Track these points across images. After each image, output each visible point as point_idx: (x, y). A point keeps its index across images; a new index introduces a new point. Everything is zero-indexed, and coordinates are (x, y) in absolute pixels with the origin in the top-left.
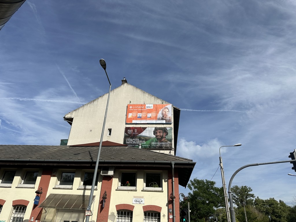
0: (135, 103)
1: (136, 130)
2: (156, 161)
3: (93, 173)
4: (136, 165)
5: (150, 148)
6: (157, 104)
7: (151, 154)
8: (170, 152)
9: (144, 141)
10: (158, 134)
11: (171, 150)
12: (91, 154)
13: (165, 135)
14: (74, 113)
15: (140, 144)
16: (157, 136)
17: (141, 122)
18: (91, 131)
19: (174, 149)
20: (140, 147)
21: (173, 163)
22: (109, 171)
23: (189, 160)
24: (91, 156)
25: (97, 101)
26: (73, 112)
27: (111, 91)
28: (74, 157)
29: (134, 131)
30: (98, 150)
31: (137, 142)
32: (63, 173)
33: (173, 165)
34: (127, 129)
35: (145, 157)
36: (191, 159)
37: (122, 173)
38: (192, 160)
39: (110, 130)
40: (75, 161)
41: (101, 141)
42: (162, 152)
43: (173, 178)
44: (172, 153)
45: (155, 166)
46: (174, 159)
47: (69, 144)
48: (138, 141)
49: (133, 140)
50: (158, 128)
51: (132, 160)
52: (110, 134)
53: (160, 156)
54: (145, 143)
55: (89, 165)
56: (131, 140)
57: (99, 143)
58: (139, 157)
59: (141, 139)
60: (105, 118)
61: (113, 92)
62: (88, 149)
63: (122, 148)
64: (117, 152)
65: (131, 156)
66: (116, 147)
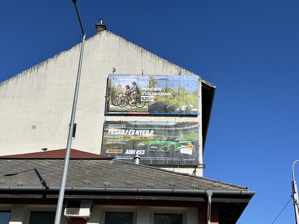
2: (176, 190)
3: (54, 213)
4: (137, 198)
7: (163, 175)
8: (195, 171)
11: (196, 167)
12: (41, 175)
15: (137, 156)
19: (201, 166)
20: (137, 162)
22: (81, 209)
23: (241, 188)
28: (8, 181)
33: (210, 199)
35: (152, 181)
38: (247, 188)
40: (12, 188)
45: (173, 198)
52: (74, 135)
55: (40, 196)
62: (33, 165)
63: (103, 163)
64: (92, 170)
65: (124, 179)
66: (90, 162)
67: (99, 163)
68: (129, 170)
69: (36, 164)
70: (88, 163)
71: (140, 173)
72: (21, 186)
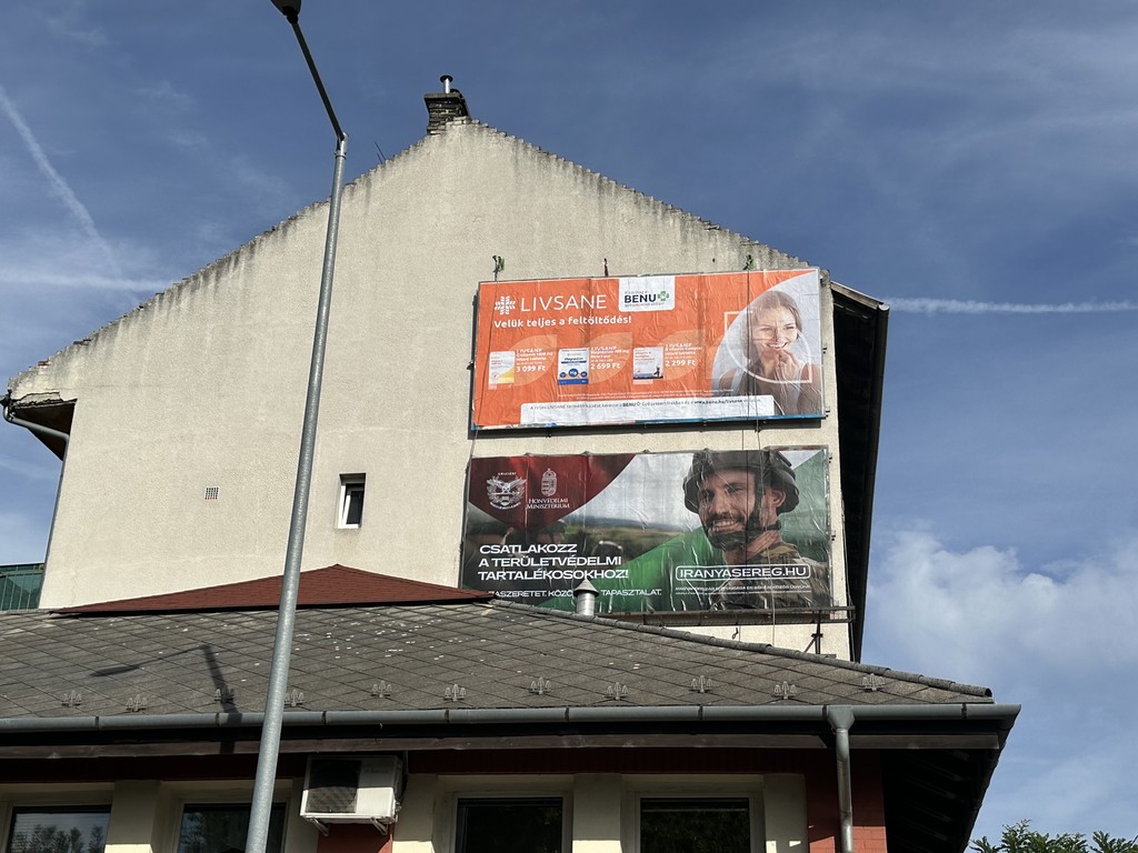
0: (535, 272)
1: (554, 477)
2: (712, 709)
3: (245, 810)
4: (565, 742)
5: (665, 609)
6: (705, 268)
7: (673, 652)
8: (817, 636)
9: (617, 560)
10: (723, 503)
11: (820, 618)
12: (224, 671)
13: (772, 512)
14: (77, 363)
15: (587, 585)
16: (710, 520)
17: (585, 414)
18: (212, 493)
19: (843, 615)
20: (587, 606)
21: (843, 716)
22: (360, 791)
23: (965, 691)
24: (219, 680)
25: (243, 264)
26: (65, 355)
27: (349, 182)
28: (97, 697)
29: (535, 489)
30: (275, 633)
31: (566, 567)
32: (20, 817)
33: (843, 737)
34: (481, 472)
35: (626, 676)
36: (982, 685)
37: (461, 802)
38: (988, 693)
39: (355, 486)
40: (105, 719)
41: (293, 572)
42: (753, 634)
43: (849, 830)
44: (836, 640)
45: (702, 741)
47: (52, 598)
48: (569, 561)
49: (532, 555)
50: (715, 454)
52: (355, 516)
53: (738, 670)
54: (622, 574)
55: (212, 749)
56: (518, 555)
57: (277, 583)
58: (582, 678)
59: (592, 542)
60: (313, 394)
61: (361, 192)
62: (199, 632)
63: (454, 617)
64: (411, 644)
65: (523, 674)
66: (409, 614)
67: (439, 617)
68: (547, 637)
69: (209, 629)
70: (398, 619)
71: (587, 648)
72: (141, 712)
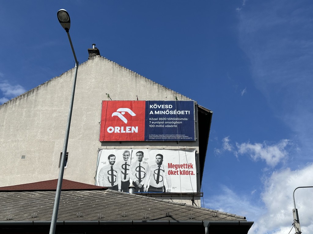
6: (164, 99)
11: (194, 195)
18: (23, 157)
21: (206, 223)
23: (239, 218)
25: (35, 93)
33: (206, 229)
35: (147, 212)
38: (245, 218)
46: (207, 217)
51: (122, 218)
53: (178, 210)
58: (135, 212)
61: (69, 74)
62: (23, 197)
63: (96, 194)
64: (85, 202)
65: (118, 211)
66: (83, 193)
67: (92, 194)
68: (123, 200)
69: (26, 196)
70: (80, 194)
71: (135, 204)
72: (10, 220)
